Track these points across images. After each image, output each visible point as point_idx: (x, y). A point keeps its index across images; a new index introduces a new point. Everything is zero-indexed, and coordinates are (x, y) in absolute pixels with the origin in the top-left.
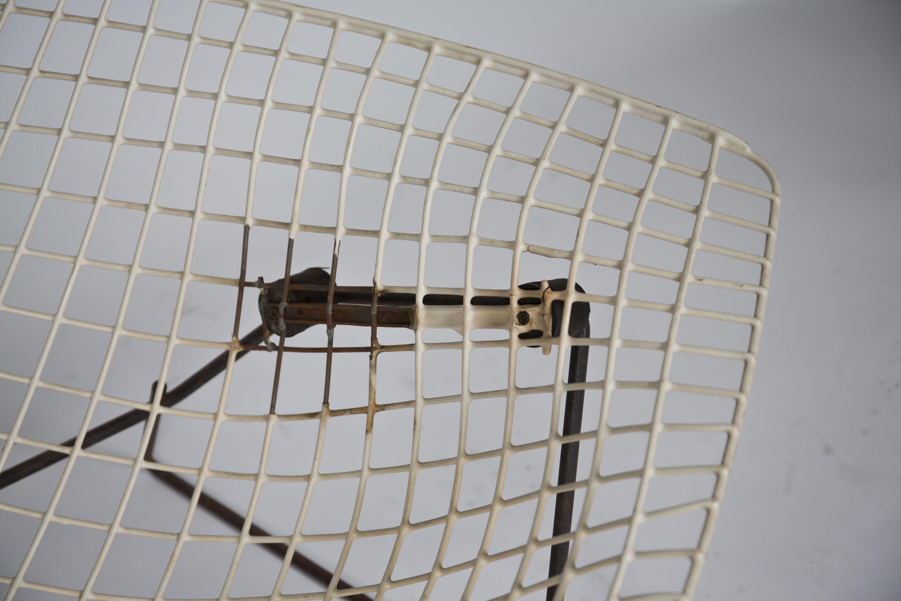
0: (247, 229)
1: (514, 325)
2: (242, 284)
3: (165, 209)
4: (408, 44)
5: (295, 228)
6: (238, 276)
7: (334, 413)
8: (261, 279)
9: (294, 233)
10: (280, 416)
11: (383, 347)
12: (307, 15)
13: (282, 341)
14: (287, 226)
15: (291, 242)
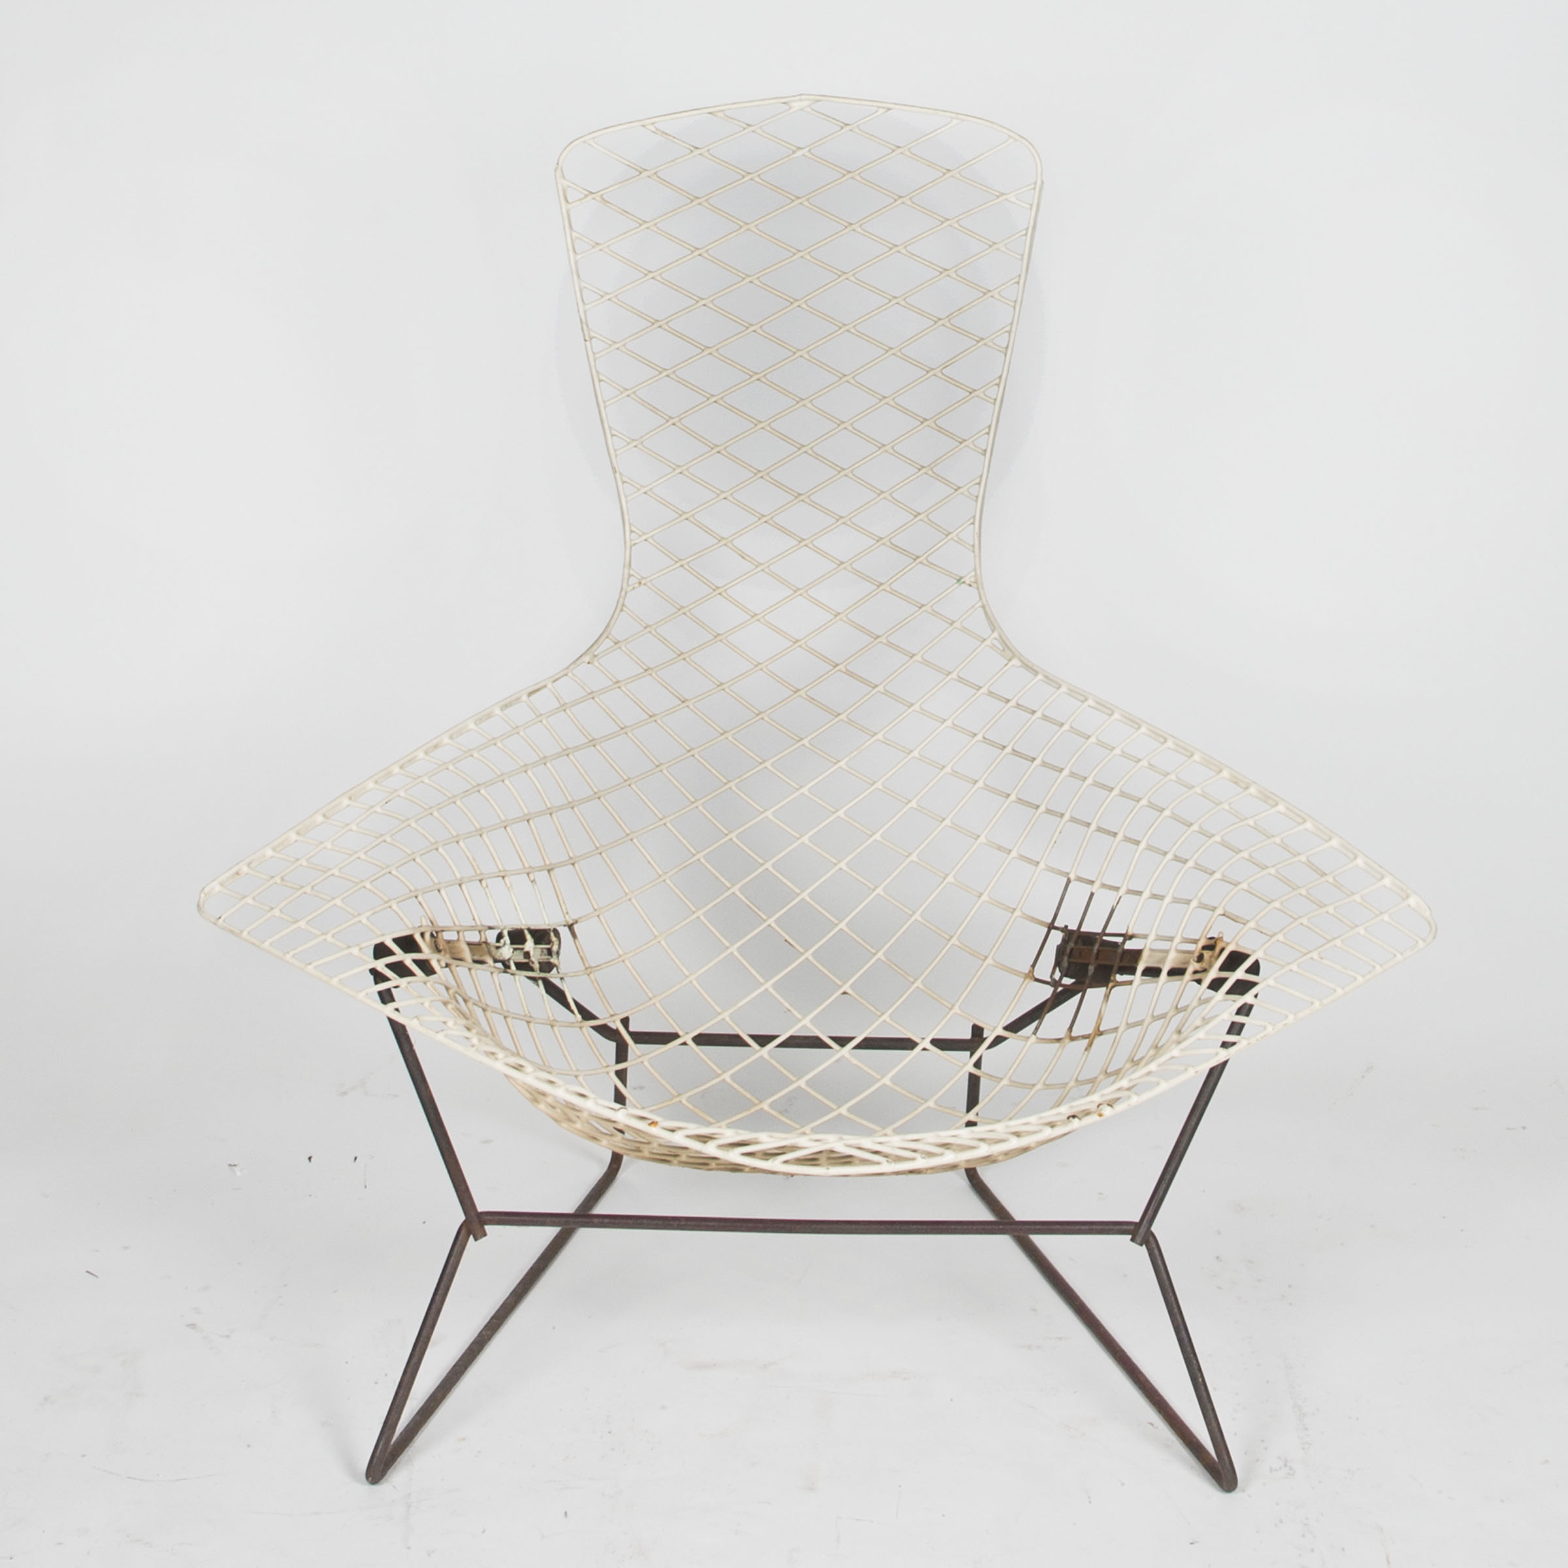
0: (1069, 881)
1: (1192, 961)
2: (1051, 927)
3: (1023, 856)
4: (1236, 783)
5: (1097, 884)
6: (1050, 921)
7: (1073, 1039)
8: (1066, 927)
9: (1095, 888)
10: (1038, 1038)
11: (1117, 982)
12: (1177, 745)
13: (1061, 979)
14: (1092, 882)
15: (1092, 895)
